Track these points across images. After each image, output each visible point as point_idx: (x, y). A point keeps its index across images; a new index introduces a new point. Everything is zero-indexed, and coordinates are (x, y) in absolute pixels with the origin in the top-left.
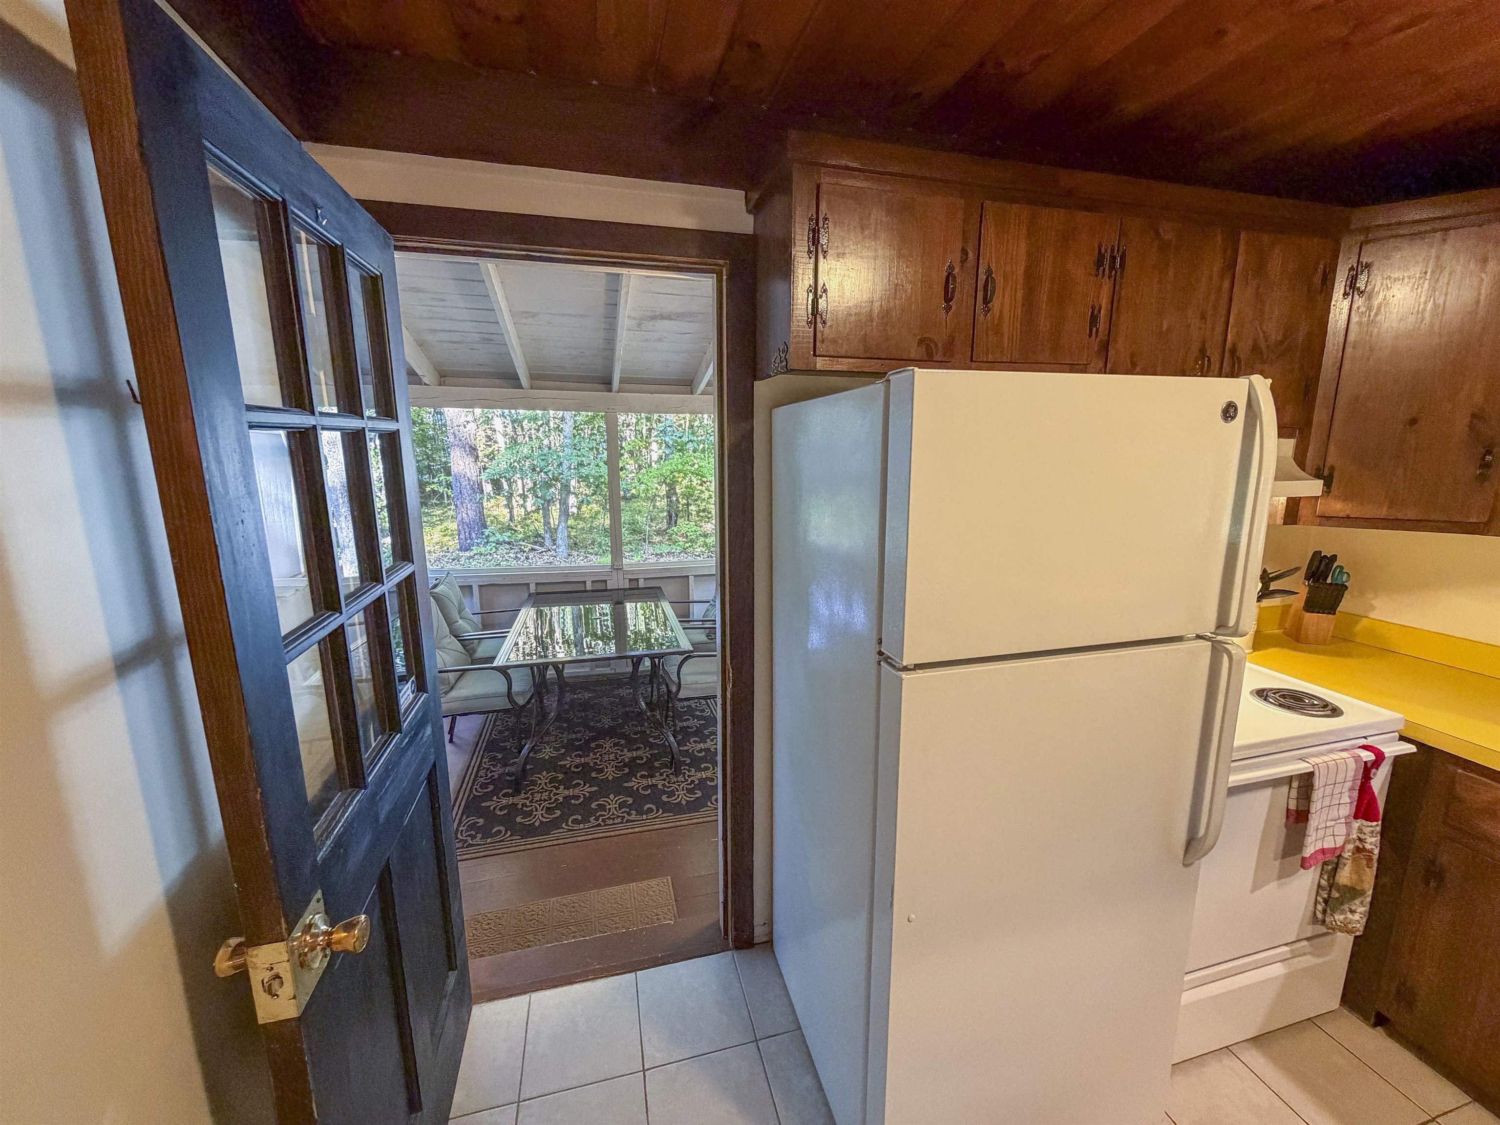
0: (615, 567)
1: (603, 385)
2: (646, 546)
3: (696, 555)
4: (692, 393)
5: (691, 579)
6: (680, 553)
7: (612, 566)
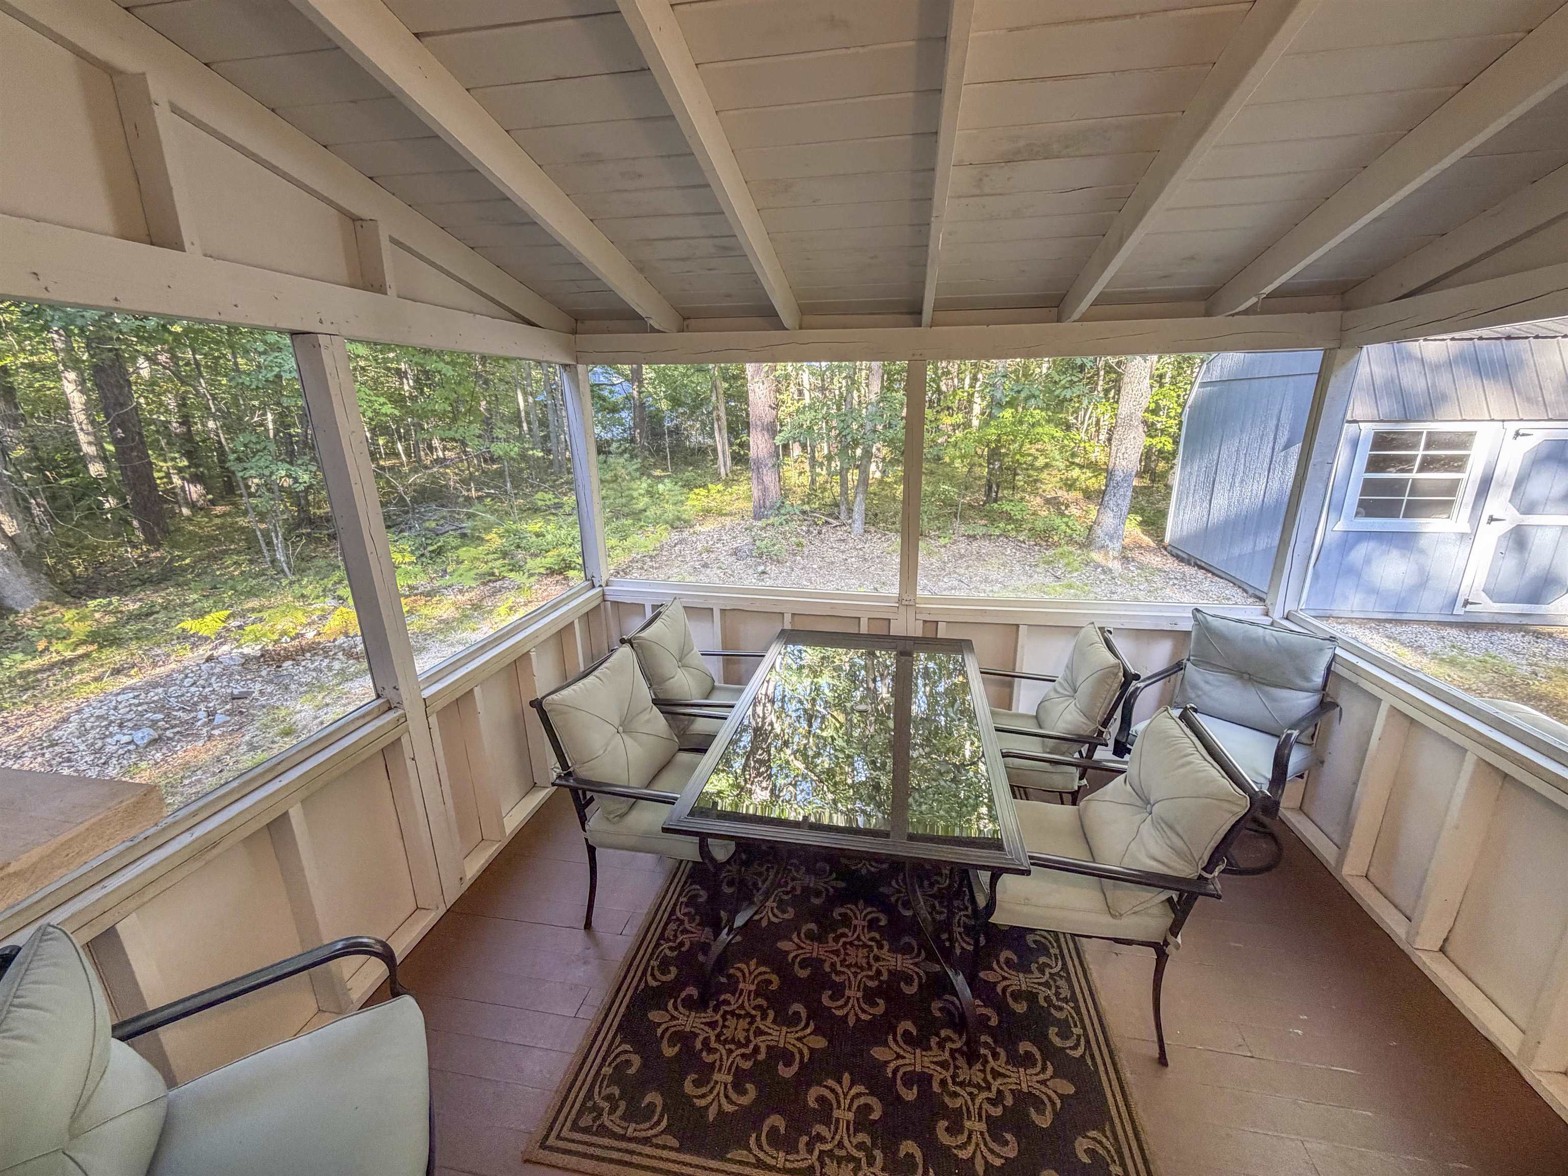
0: (904, 602)
1: (908, 316)
2: (957, 523)
3: (1019, 541)
4: (1059, 320)
5: (1023, 630)
6: (998, 536)
7: (900, 600)
